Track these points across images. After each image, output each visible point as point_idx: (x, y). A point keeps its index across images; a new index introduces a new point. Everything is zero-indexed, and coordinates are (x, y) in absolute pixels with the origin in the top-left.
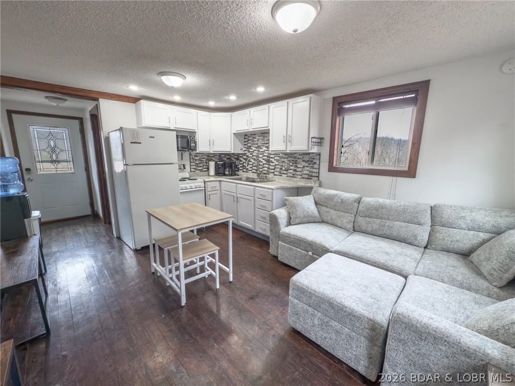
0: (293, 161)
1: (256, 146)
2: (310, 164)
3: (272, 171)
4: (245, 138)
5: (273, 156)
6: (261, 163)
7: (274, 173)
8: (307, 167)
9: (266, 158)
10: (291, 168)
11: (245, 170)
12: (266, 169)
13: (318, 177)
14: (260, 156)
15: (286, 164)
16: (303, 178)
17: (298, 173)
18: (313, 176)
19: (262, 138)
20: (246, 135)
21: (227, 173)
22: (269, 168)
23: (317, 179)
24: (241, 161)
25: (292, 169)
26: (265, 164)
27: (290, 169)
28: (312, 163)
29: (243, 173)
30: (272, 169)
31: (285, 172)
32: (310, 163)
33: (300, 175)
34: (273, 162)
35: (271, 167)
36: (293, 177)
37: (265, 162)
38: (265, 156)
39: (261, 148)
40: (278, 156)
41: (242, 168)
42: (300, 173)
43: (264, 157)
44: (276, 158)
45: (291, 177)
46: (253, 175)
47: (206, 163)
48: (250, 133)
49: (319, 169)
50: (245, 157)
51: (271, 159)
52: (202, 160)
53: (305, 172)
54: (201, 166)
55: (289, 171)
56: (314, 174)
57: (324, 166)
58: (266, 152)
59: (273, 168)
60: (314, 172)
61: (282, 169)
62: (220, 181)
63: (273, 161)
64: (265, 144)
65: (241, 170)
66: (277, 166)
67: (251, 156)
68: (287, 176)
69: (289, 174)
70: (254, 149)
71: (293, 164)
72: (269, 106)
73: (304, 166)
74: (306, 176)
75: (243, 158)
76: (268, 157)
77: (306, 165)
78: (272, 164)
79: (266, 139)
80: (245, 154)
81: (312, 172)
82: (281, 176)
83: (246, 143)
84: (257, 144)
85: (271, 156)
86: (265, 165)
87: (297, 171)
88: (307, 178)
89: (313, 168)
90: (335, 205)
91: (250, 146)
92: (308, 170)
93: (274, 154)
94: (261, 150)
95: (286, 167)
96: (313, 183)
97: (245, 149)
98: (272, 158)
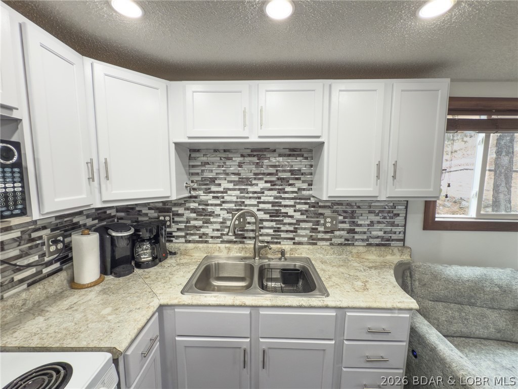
0: (345, 212)
1: (235, 178)
2: (385, 218)
3: (291, 235)
4: (190, 158)
5: (291, 202)
6: (249, 219)
7: (293, 239)
8: (379, 222)
9: (269, 206)
10: (341, 226)
11: (196, 238)
12: (271, 231)
13: (403, 240)
14: (247, 202)
15: (329, 220)
16: (370, 245)
17: (357, 237)
18: (393, 240)
19: (255, 160)
20: (198, 151)
21: (146, 257)
22: (277, 230)
23: (401, 244)
24: (182, 215)
25: (343, 230)
26: (267, 220)
27: (339, 230)
28: (392, 215)
29: (190, 245)
30: (287, 231)
31: (327, 236)
32: (386, 215)
33: (363, 240)
34: (292, 217)
35: (283, 228)
36: (345, 245)
37: (267, 217)
38: (264, 203)
39: (252, 185)
40: (306, 203)
41: (183, 234)
42: (365, 237)
43: (261, 206)
44: (298, 207)
45: (340, 244)
46: (229, 249)
47: (55, 242)
48: (212, 147)
49: (405, 226)
50: (193, 205)
51: (283, 210)
52: (34, 235)
53: (374, 233)
54: (29, 266)
55: (337, 233)
56: (394, 237)
57: (415, 220)
58: (266, 192)
59: (291, 228)
60: (395, 233)
61: (317, 229)
62: (161, 308)
63: (290, 211)
64: (264, 174)
65: (178, 237)
66: (303, 225)
67: (218, 202)
68: (331, 244)
69: (335, 241)
70: (225, 185)
71: (345, 218)
72: (330, 86)
73: (372, 222)
74: (378, 241)
75: (187, 209)
76: (274, 204)
77: (377, 219)
78: (287, 220)
79: (266, 162)
80: (196, 197)
81: (391, 232)
82: (316, 244)
83: (198, 170)
84: (239, 174)
85: (284, 202)
86: (266, 224)
87: (356, 233)
88: (378, 245)
89: (393, 224)
90: (493, 299)
91: (213, 180)
92: (381, 230)
93: (292, 199)
94: (250, 189)
95: (329, 225)
96: (399, 254)
97: (195, 186)
98: (286, 206)
